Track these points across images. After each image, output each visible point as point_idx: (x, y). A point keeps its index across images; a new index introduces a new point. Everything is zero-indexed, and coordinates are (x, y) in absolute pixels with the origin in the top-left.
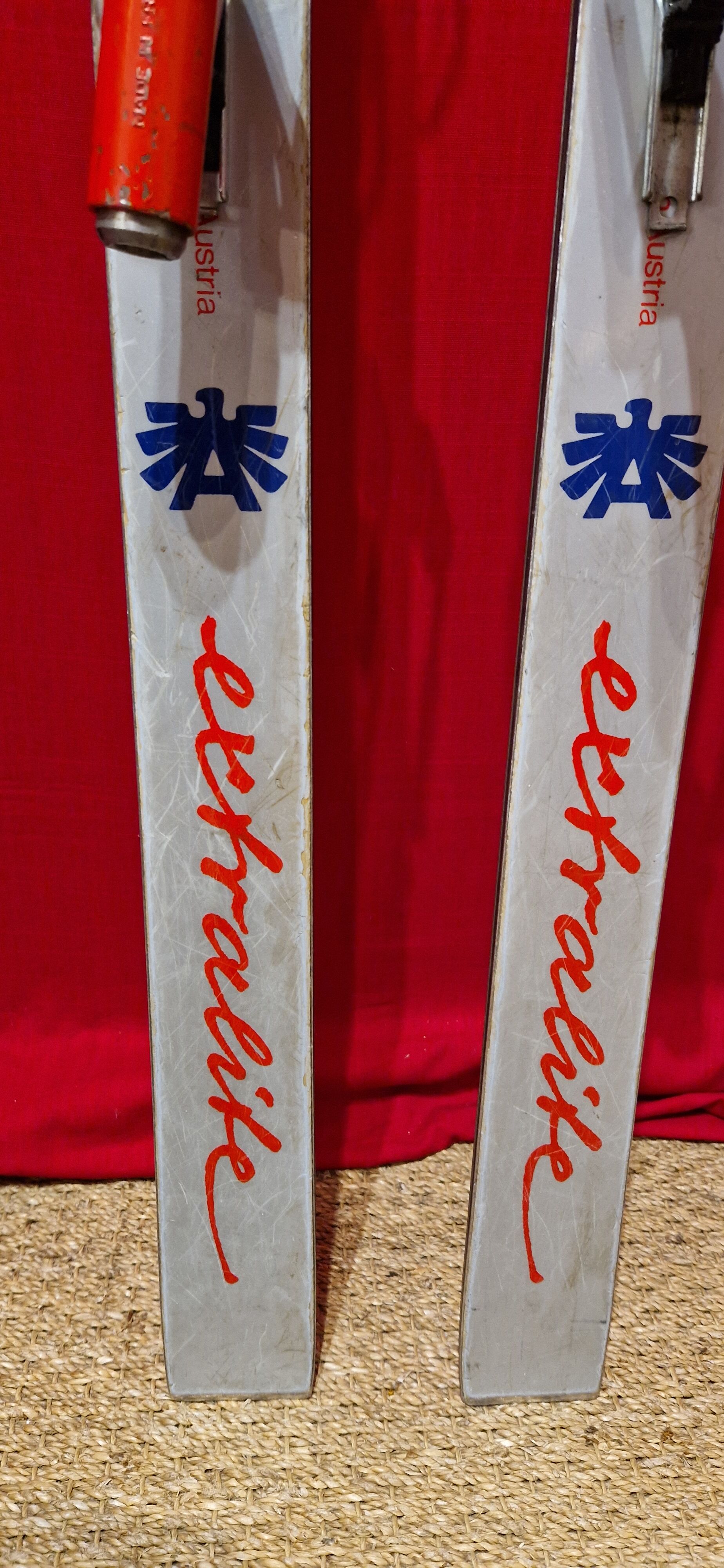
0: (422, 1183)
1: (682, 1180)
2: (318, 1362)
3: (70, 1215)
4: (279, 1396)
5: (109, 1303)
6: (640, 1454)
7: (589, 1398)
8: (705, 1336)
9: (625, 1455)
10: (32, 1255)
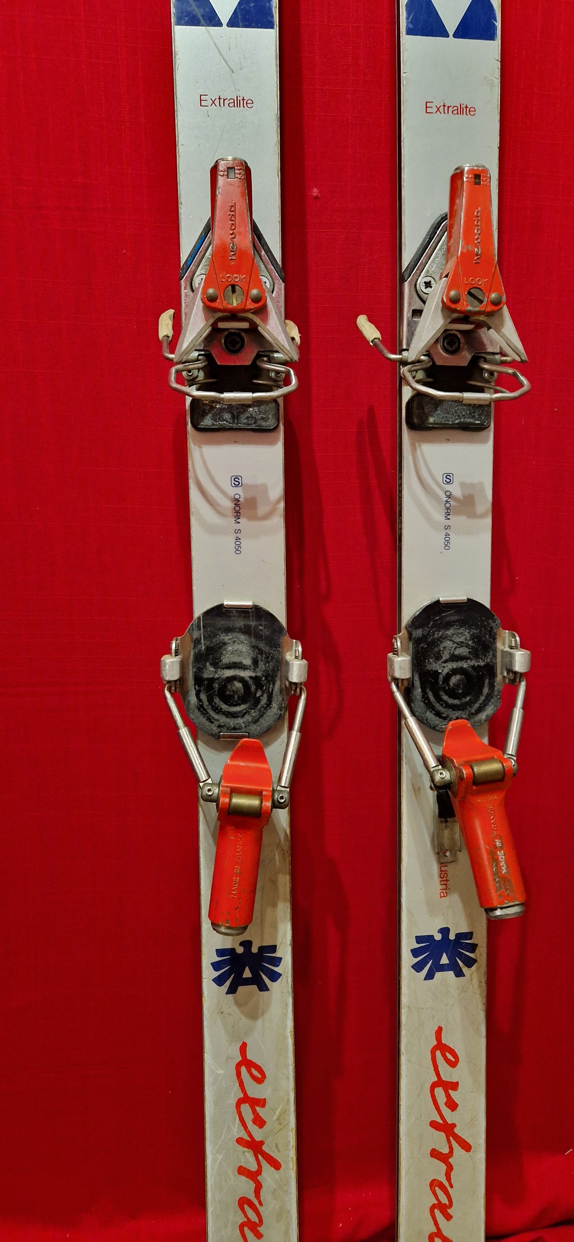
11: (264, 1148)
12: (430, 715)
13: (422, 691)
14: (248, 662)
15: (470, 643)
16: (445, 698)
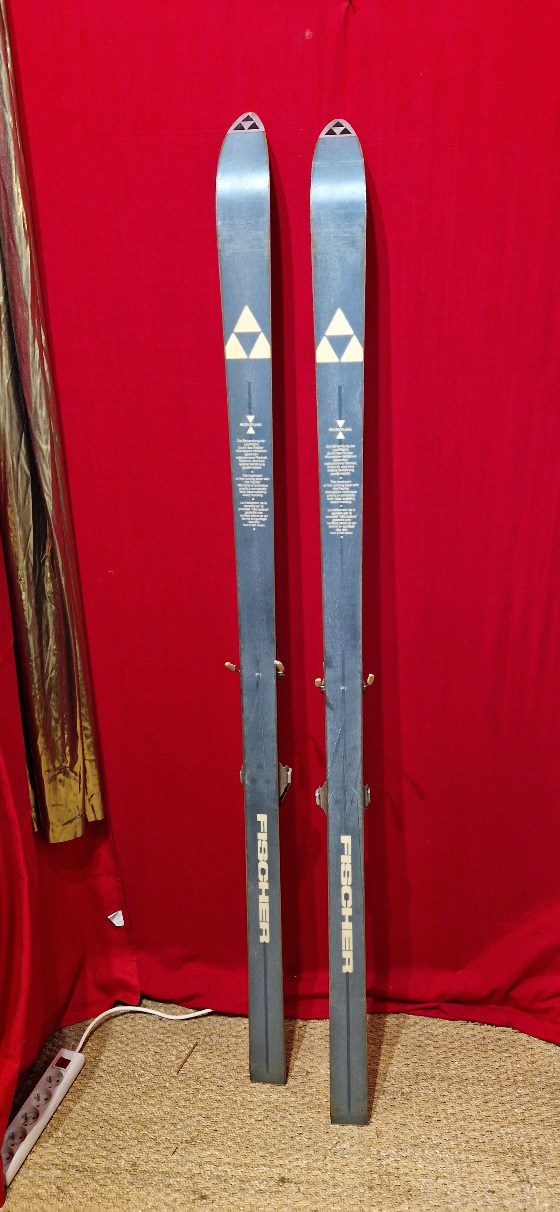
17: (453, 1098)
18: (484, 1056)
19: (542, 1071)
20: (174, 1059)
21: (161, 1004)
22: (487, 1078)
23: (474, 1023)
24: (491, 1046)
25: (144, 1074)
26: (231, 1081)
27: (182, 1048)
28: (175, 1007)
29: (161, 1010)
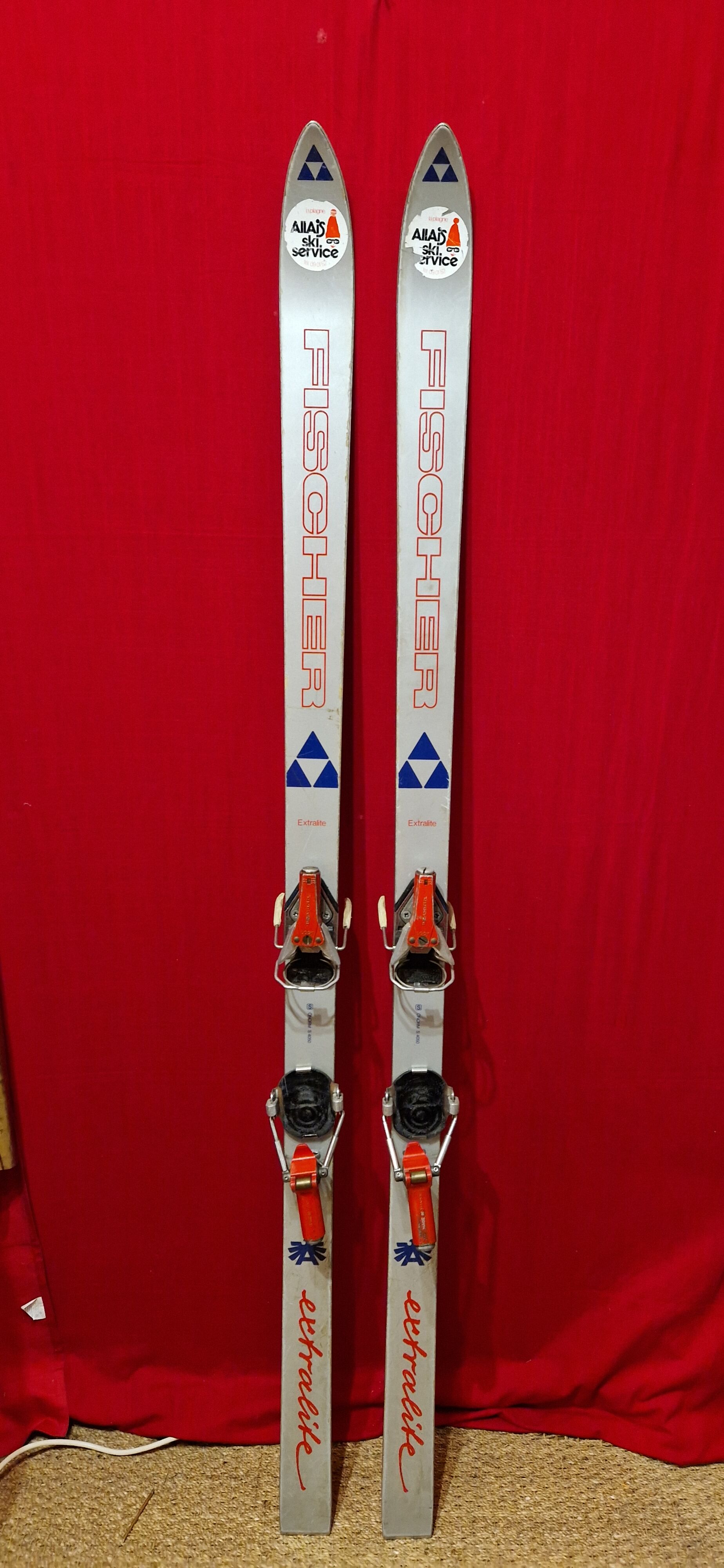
0: (377, 1449)
1: (483, 1449)
2: (332, 1522)
3: (239, 1460)
4: (319, 1534)
5: (257, 1497)
6: (442, 1558)
7: (428, 1537)
8: (476, 1516)
9: (438, 1558)
10: (227, 1477)
11: (314, 1345)
12: (405, 1131)
13: (401, 1117)
14: (312, 1099)
15: (428, 1095)
16: (413, 1122)
17: (525, 1553)
18: (566, 1486)
19: (647, 1503)
20: (120, 1518)
21: (100, 1431)
22: (570, 1519)
23: (550, 1436)
24: (574, 1470)
25: (74, 1545)
26: (204, 1547)
27: (131, 1500)
28: (121, 1436)
29: (99, 1441)
